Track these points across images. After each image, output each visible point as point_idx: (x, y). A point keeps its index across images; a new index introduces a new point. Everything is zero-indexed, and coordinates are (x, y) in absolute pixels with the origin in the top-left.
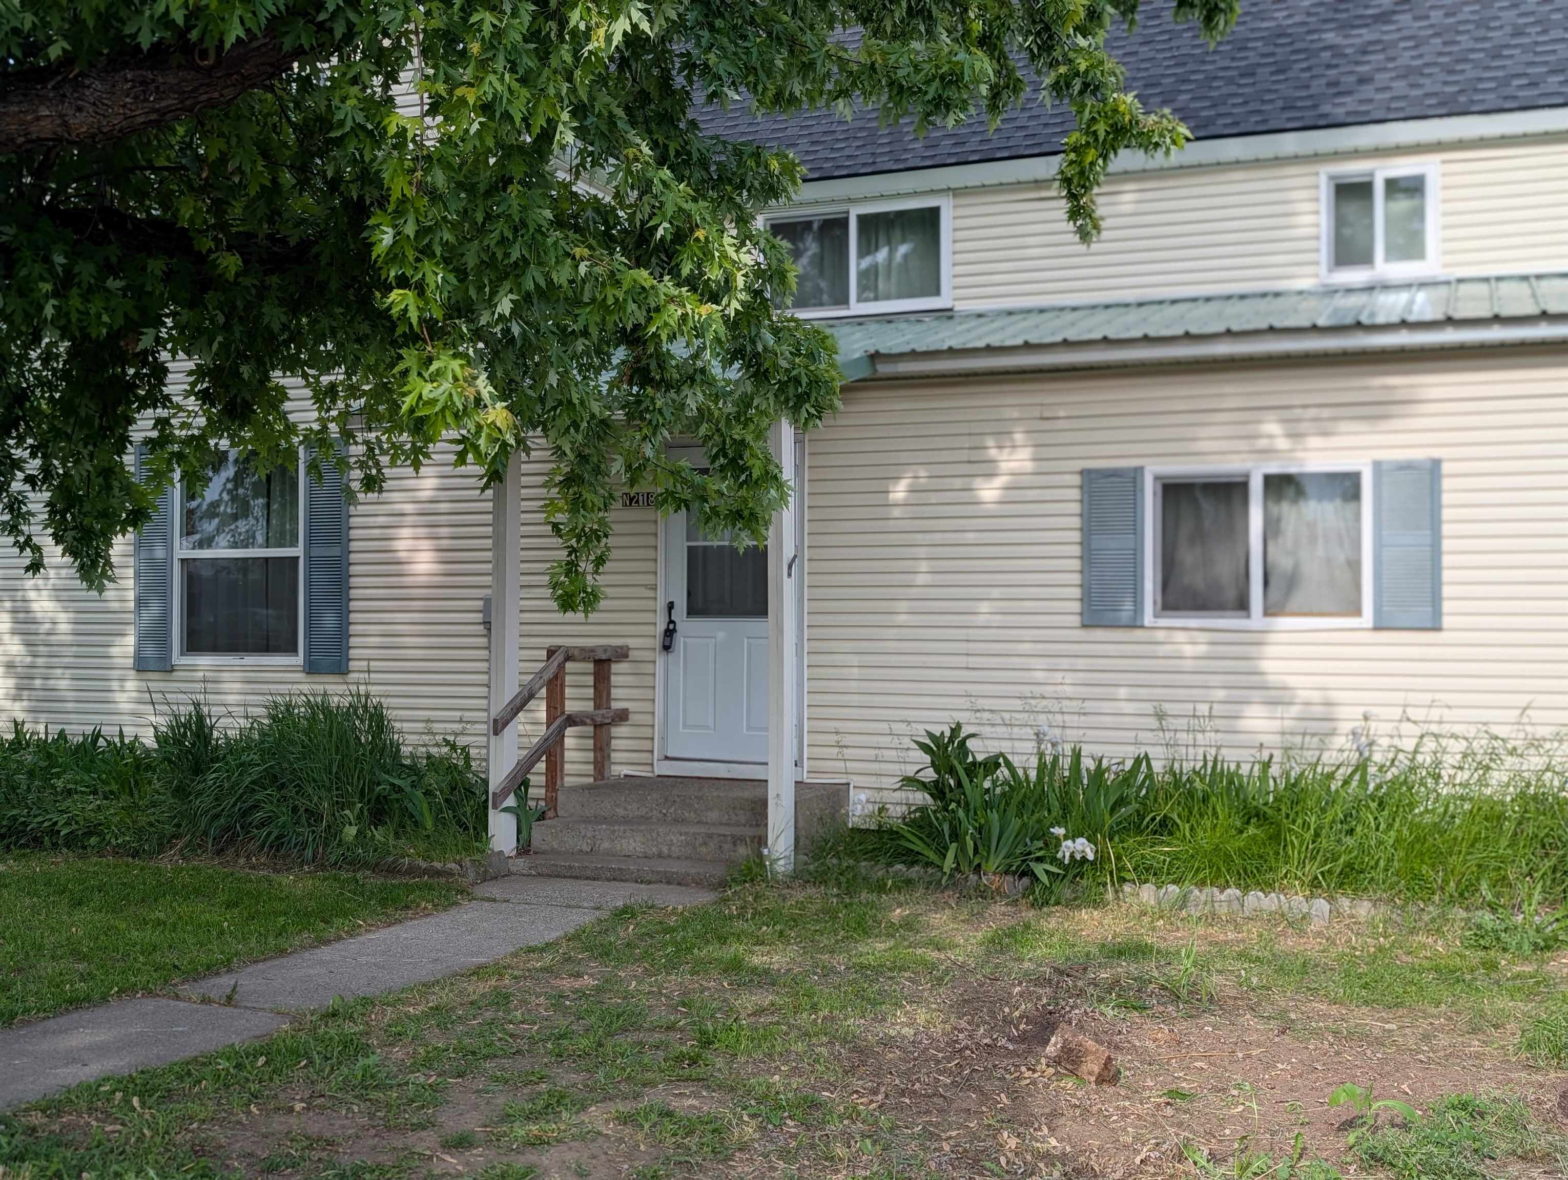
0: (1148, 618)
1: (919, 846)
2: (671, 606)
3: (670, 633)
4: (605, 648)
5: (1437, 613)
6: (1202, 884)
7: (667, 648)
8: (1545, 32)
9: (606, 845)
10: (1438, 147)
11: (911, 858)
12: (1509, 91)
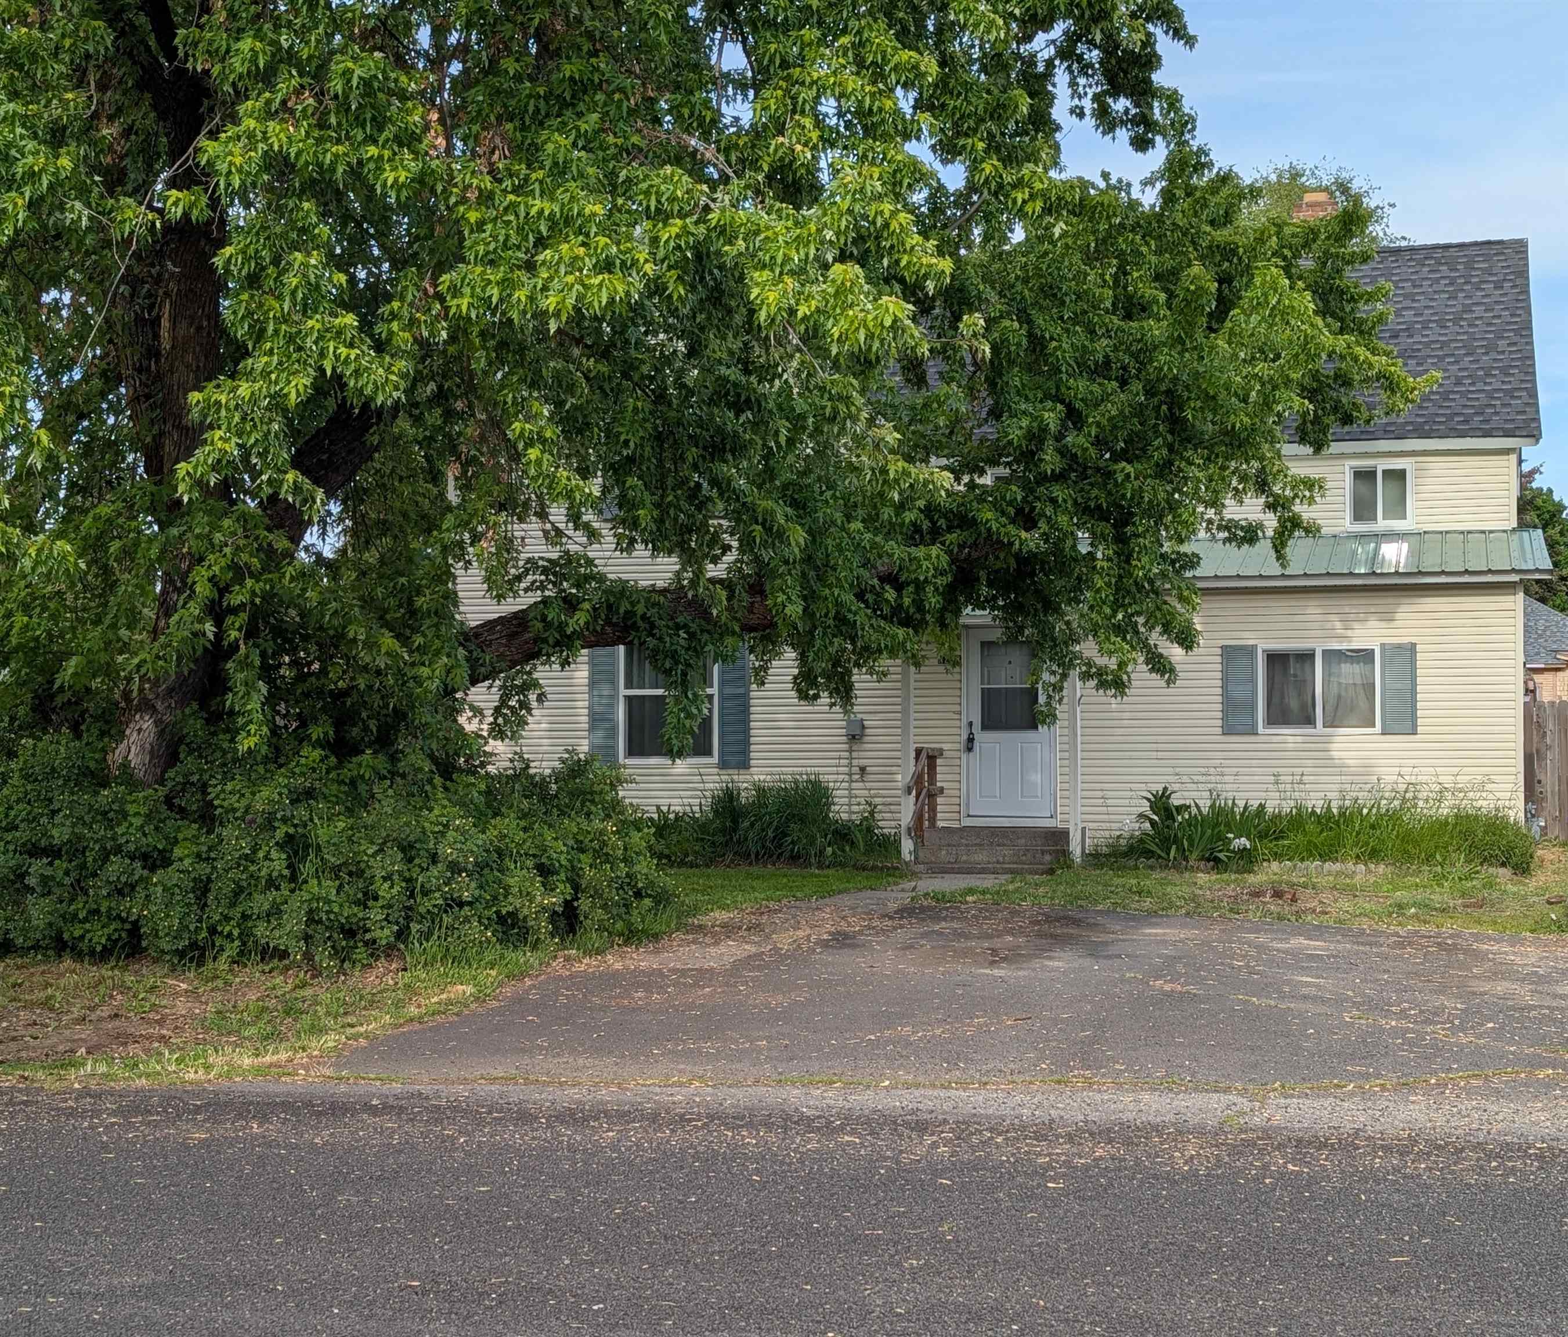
0: (1260, 729)
1: (1154, 848)
2: (971, 724)
3: (971, 740)
4: (933, 749)
5: (1415, 726)
6: (1302, 860)
7: (970, 750)
8: (1473, 384)
9: (964, 858)
10: (1413, 453)
11: (1149, 854)
12: (1452, 424)
